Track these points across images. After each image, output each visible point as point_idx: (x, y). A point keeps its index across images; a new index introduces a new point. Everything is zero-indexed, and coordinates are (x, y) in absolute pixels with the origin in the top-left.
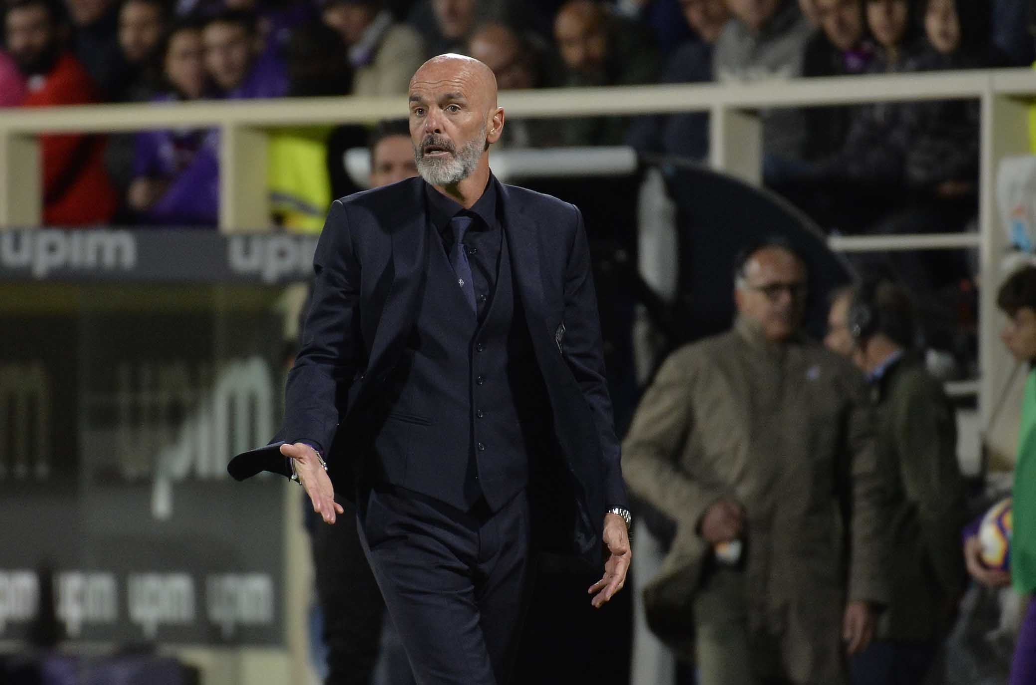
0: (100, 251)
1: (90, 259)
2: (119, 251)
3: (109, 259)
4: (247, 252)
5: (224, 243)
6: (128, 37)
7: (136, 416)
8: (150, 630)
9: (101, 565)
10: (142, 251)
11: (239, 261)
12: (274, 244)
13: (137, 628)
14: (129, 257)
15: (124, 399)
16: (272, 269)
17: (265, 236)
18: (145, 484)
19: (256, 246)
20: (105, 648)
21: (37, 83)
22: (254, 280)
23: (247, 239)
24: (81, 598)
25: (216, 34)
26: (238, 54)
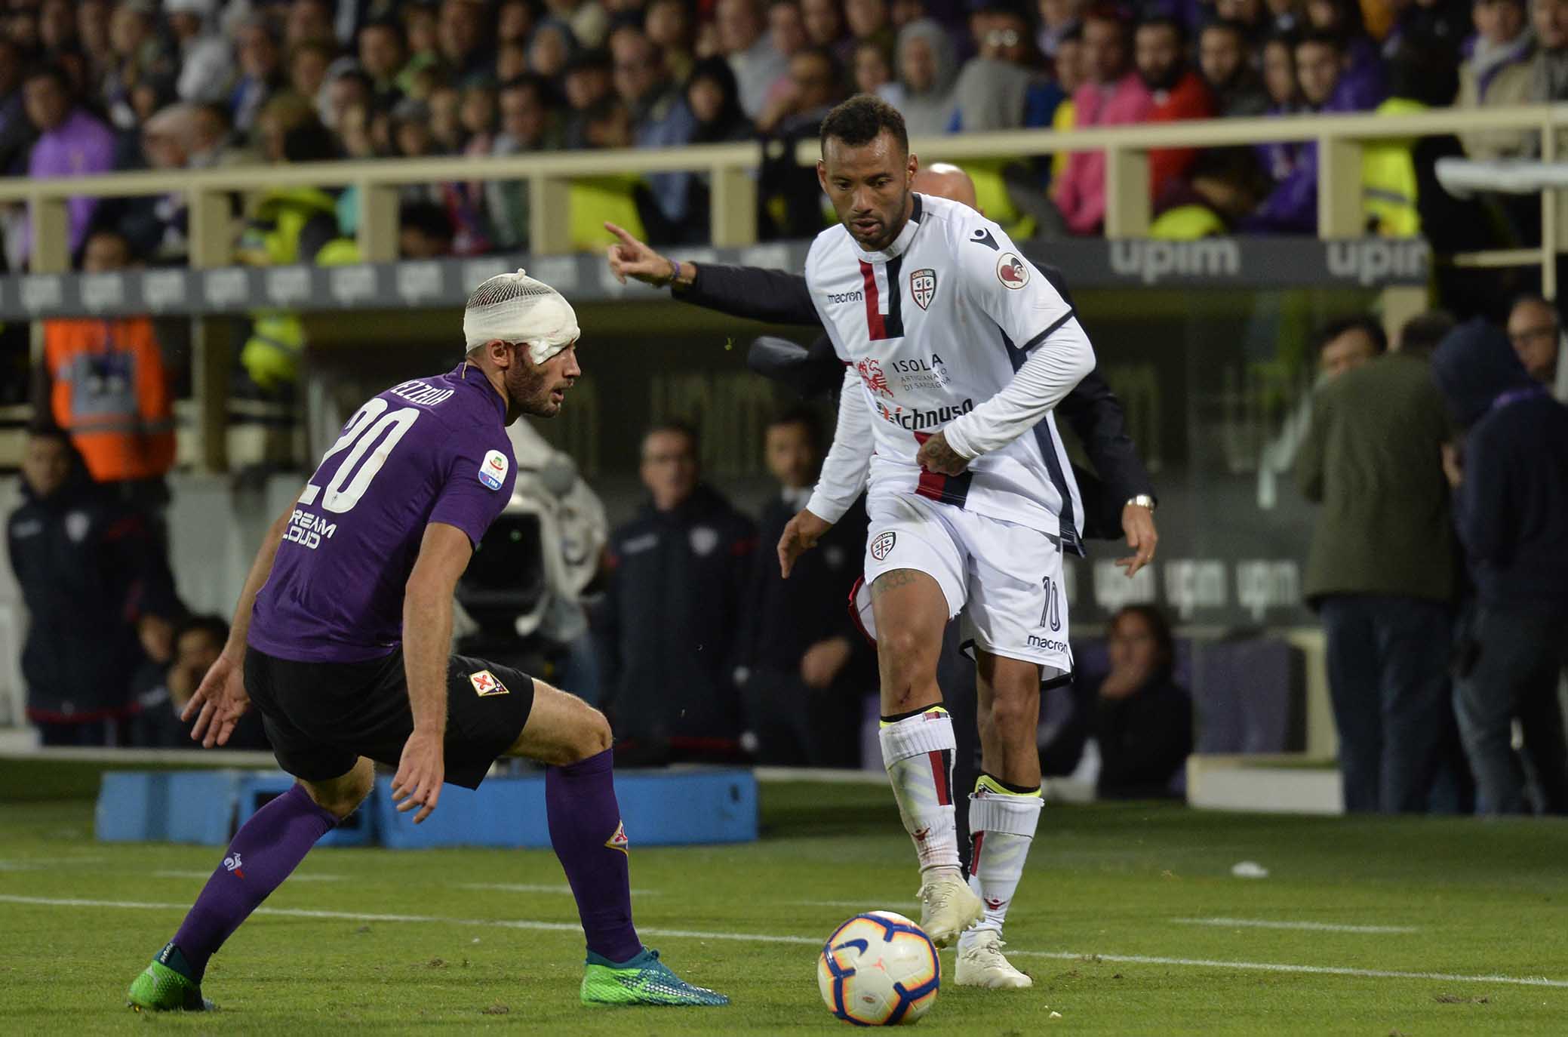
0: (1205, 258)
1: (1196, 266)
2: (1223, 258)
3: (1214, 266)
4: (1344, 257)
5: (1322, 248)
6: (1209, 63)
7: (1241, 414)
8: (1258, 614)
9: (1210, 554)
10: (1245, 257)
11: (1336, 266)
12: (1368, 250)
13: (1247, 612)
14: (1233, 264)
15: (1230, 398)
16: (1368, 273)
17: (1359, 243)
18: (1250, 479)
19: (1352, 251)
20: (1217, 632)
21: (1161, 99)
22: (1351, 283)
23: (1344, 245)
24: (1192, 584)
25: (1308, 54)
26: (1328, 72)
